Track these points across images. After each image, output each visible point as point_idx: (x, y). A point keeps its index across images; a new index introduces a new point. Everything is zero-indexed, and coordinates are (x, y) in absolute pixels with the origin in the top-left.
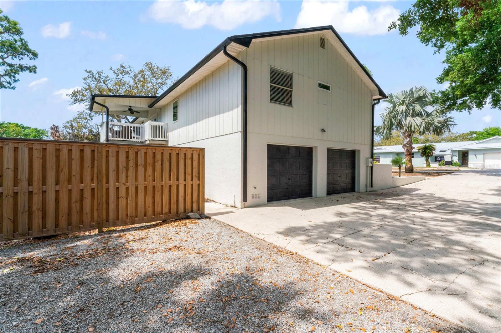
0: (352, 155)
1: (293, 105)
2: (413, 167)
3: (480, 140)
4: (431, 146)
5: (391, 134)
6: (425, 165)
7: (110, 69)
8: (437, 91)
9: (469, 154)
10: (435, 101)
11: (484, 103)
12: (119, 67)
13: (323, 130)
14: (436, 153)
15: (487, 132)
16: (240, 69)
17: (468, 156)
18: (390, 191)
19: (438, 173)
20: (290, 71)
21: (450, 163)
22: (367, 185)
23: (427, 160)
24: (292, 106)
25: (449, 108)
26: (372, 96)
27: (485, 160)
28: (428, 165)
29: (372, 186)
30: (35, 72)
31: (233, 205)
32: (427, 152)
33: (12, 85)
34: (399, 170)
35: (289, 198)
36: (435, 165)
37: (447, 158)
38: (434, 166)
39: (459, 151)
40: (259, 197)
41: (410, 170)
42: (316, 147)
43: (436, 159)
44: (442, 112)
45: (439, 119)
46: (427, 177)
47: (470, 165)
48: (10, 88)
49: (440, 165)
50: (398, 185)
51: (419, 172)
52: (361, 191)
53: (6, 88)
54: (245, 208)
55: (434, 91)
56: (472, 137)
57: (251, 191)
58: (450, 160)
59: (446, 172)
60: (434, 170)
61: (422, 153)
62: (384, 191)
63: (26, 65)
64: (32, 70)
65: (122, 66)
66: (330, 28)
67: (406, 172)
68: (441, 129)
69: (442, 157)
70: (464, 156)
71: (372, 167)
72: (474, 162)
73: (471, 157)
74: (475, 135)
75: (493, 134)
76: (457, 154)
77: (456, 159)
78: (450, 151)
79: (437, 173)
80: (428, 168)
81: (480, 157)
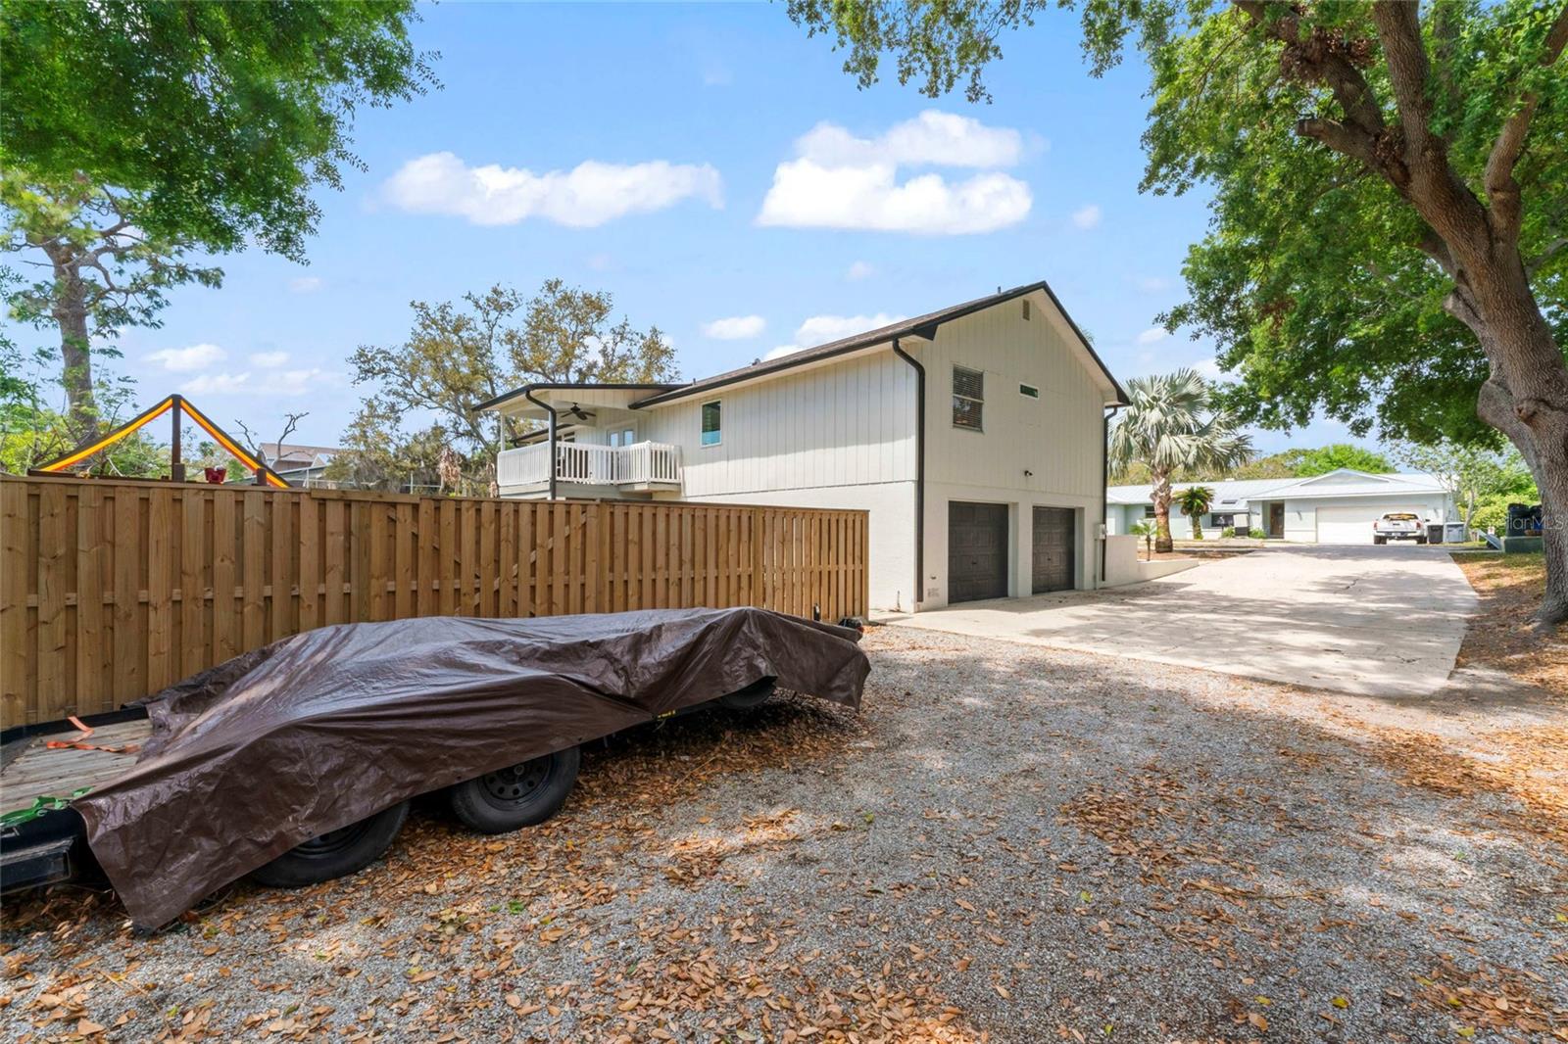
0: (1069, 518)
1: (984, 429)
2: (1171, 541)
3: (1311, 475)
4: (1205, 491)
5: (1126, 467)
6: (1190, 536)
7: (467, 298)
8: (1219, 383)
9: (1286, 509)
10: (1216, 404)
11: (1309, 415)
12: (490, 294)
13: (1026, 472)
14: (1215, 506)
15: (1327, 456)
16: (913, 372)
17: (1282, 514)
18: (1138, 587)
19: (1224, 553)
20: (979, 370)
21: (1244, 532)
22: (1095, 577)
23: (1195, 524)
24: (981, 431)
25: (1244, 419)
26: (1104, 400)
27: (1320, 524)
28: (1198, 535)
29: (1103, 579)
30: (218, 284)
31: (894, 607)
32: (1194, 504)
33: (155, 318)
34: (1146, 548)
35: (975, 598)
36: (1212, 536)
37: (1240, 521)
38: (1211, 538)
39: (1264, 503)
40: (937, 595)
41: (1166, 547)
42: (1016, 504)
43: (1216, 521)
44: (1229, 426)
45: (1223, 440)
46: (1202, 562)
47: (1287, 536)
48: (147, 325)
49: (1225, 535)
50: (1148, 577)
51: (1183, 552)
52: (1086, 588)
53: (133, 323)
54: (919, 612)
55: (1214, 382)
56: (1296, 465)
57: (927, 584)
58: (1245, 525)
59: (1238, 552)
60: (1213, 547)
61: (1184, 507)
62: (1126, 588)
63: (198, 267)
64: (211, 278)
65: (495, 291)
66: (1043, 286)
67: (1158, 552)
68: (1227, 459)
69: (1229, 517)
70: (1275, 512)
71: (1104, 541)
72: (1296, 528)
73: (1289, 517)
74: (1302, 458)
75: (1340, 461)
76: (1259, 510)
77: (1257, 523)
78: (1245, 501)
79: (1219, 552)
80: (1198, 543)
81: (1309, 516)
